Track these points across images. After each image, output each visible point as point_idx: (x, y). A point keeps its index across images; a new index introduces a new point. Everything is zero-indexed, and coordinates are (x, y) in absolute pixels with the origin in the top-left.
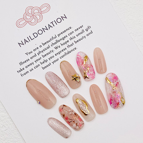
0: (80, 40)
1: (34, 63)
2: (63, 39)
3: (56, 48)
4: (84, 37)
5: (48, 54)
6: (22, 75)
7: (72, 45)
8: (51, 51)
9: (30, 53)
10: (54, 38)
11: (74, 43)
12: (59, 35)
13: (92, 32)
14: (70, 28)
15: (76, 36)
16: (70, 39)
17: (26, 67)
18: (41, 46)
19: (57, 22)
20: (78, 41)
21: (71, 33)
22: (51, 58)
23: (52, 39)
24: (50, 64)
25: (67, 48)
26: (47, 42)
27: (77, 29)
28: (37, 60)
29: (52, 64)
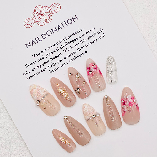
0: (91, 43)
1: (42, 66)
2: (73, 41)
3: (65, 51)
4: (95, 41)
5: (56, 57)
6: (28, 79)
7: (82, 48)
8: (60, 54)
9: (37, 55)
10: (63, 40)
11: (85, 46)
12: (69, 37)
13: (104, 35)
14: (81, 30)
15: (87, 39)
16: (81, 42)
17: (33, 70)
18: (49, 48)
19: (67, 23)
20: (89, 44)
21: (82, 36)
22: (60, 61)
23: (61, 42)
24: (58, 67)
25: (77, 51)
26: (56, 44)
27: (89, 32)
28: (45, 63)
29: (60, 67)
